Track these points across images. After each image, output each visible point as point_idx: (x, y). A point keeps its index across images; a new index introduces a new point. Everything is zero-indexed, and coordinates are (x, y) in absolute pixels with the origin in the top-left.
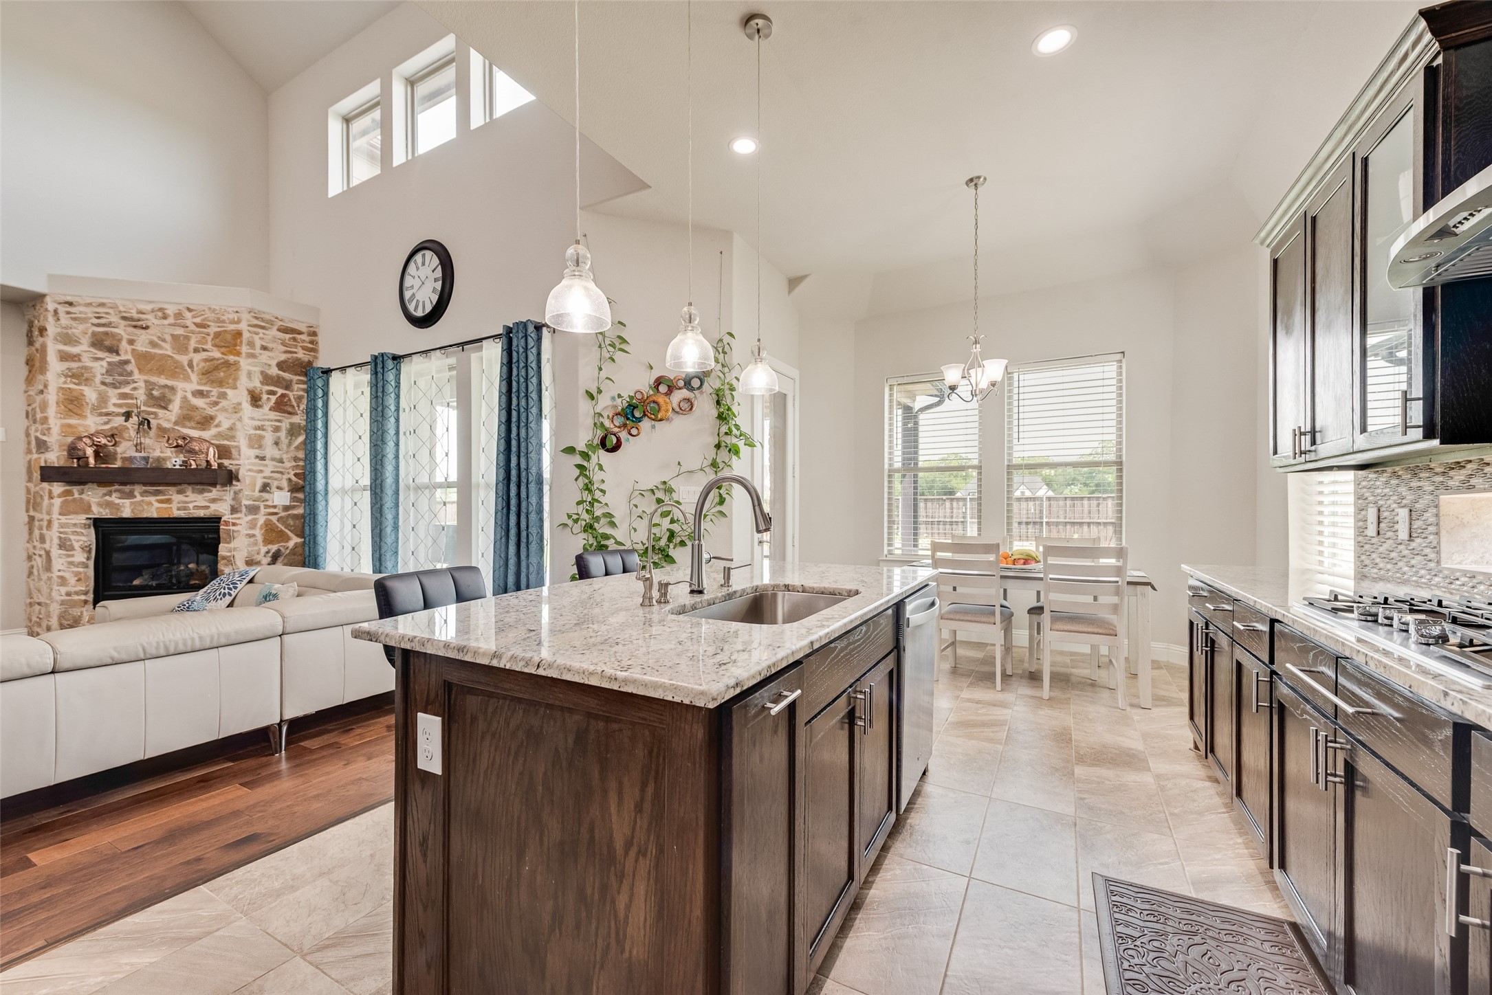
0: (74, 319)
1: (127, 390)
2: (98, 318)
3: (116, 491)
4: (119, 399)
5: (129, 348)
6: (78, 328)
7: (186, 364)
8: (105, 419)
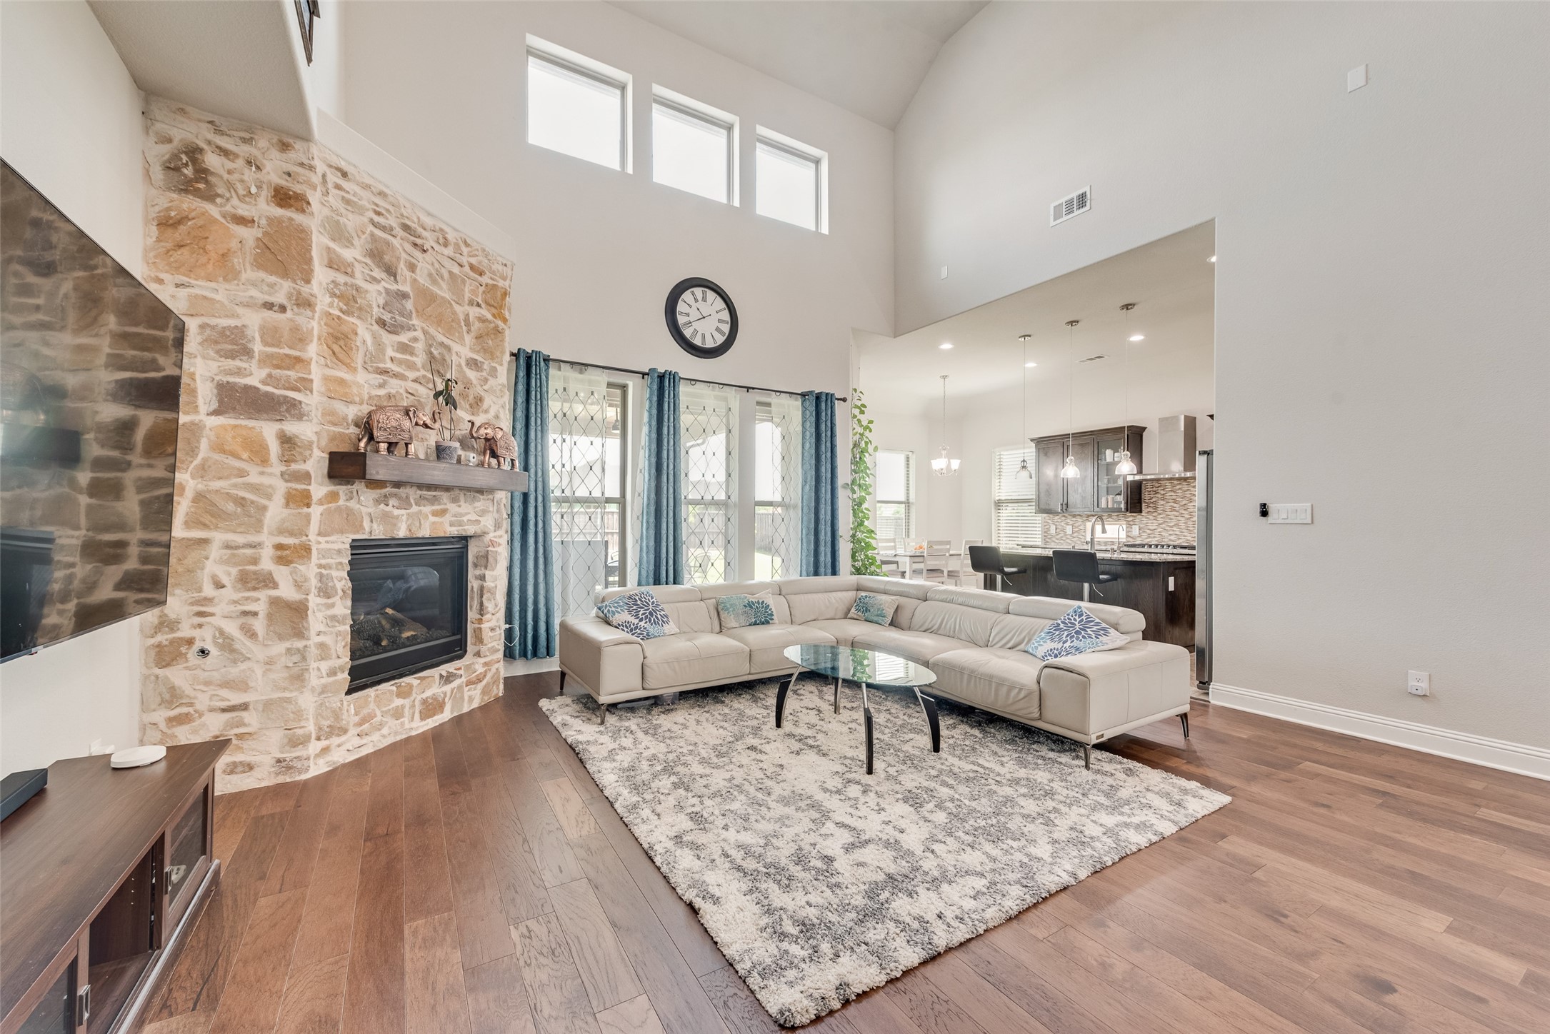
0: (348, 202)
1: (404, 338)
2: (379, 214)
3: (392, 495)
4: (397, 351)
5: (408, 274)
6: (351, 221)
7: (462, 317)
8: (380, 379)
